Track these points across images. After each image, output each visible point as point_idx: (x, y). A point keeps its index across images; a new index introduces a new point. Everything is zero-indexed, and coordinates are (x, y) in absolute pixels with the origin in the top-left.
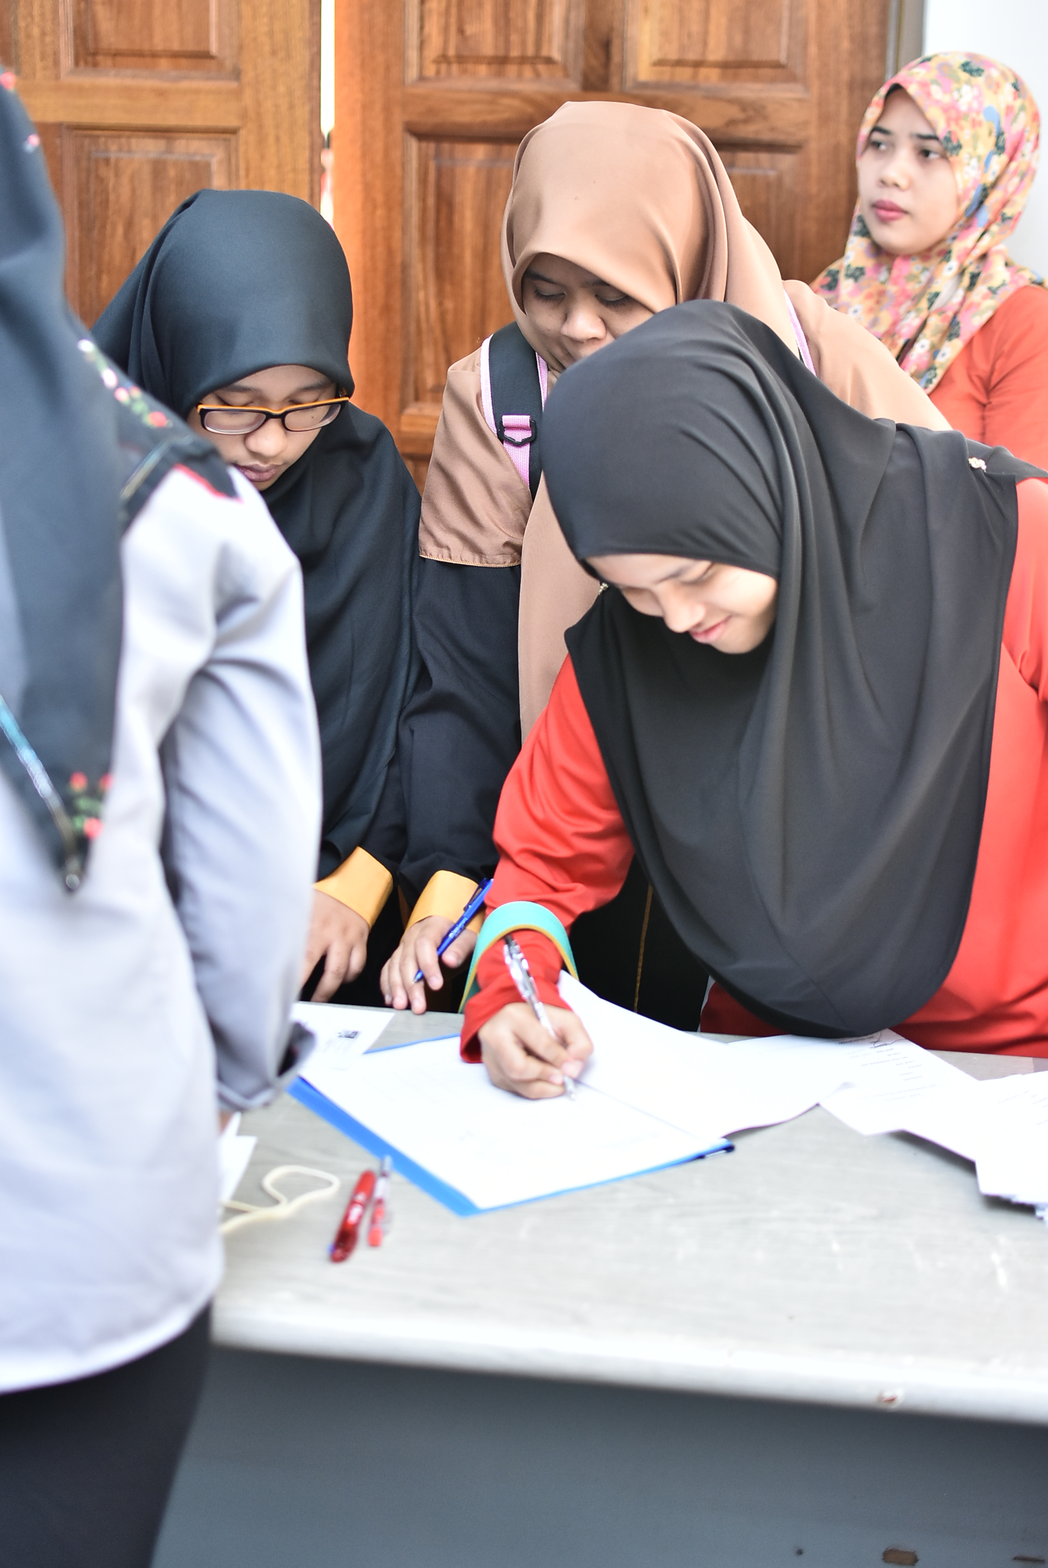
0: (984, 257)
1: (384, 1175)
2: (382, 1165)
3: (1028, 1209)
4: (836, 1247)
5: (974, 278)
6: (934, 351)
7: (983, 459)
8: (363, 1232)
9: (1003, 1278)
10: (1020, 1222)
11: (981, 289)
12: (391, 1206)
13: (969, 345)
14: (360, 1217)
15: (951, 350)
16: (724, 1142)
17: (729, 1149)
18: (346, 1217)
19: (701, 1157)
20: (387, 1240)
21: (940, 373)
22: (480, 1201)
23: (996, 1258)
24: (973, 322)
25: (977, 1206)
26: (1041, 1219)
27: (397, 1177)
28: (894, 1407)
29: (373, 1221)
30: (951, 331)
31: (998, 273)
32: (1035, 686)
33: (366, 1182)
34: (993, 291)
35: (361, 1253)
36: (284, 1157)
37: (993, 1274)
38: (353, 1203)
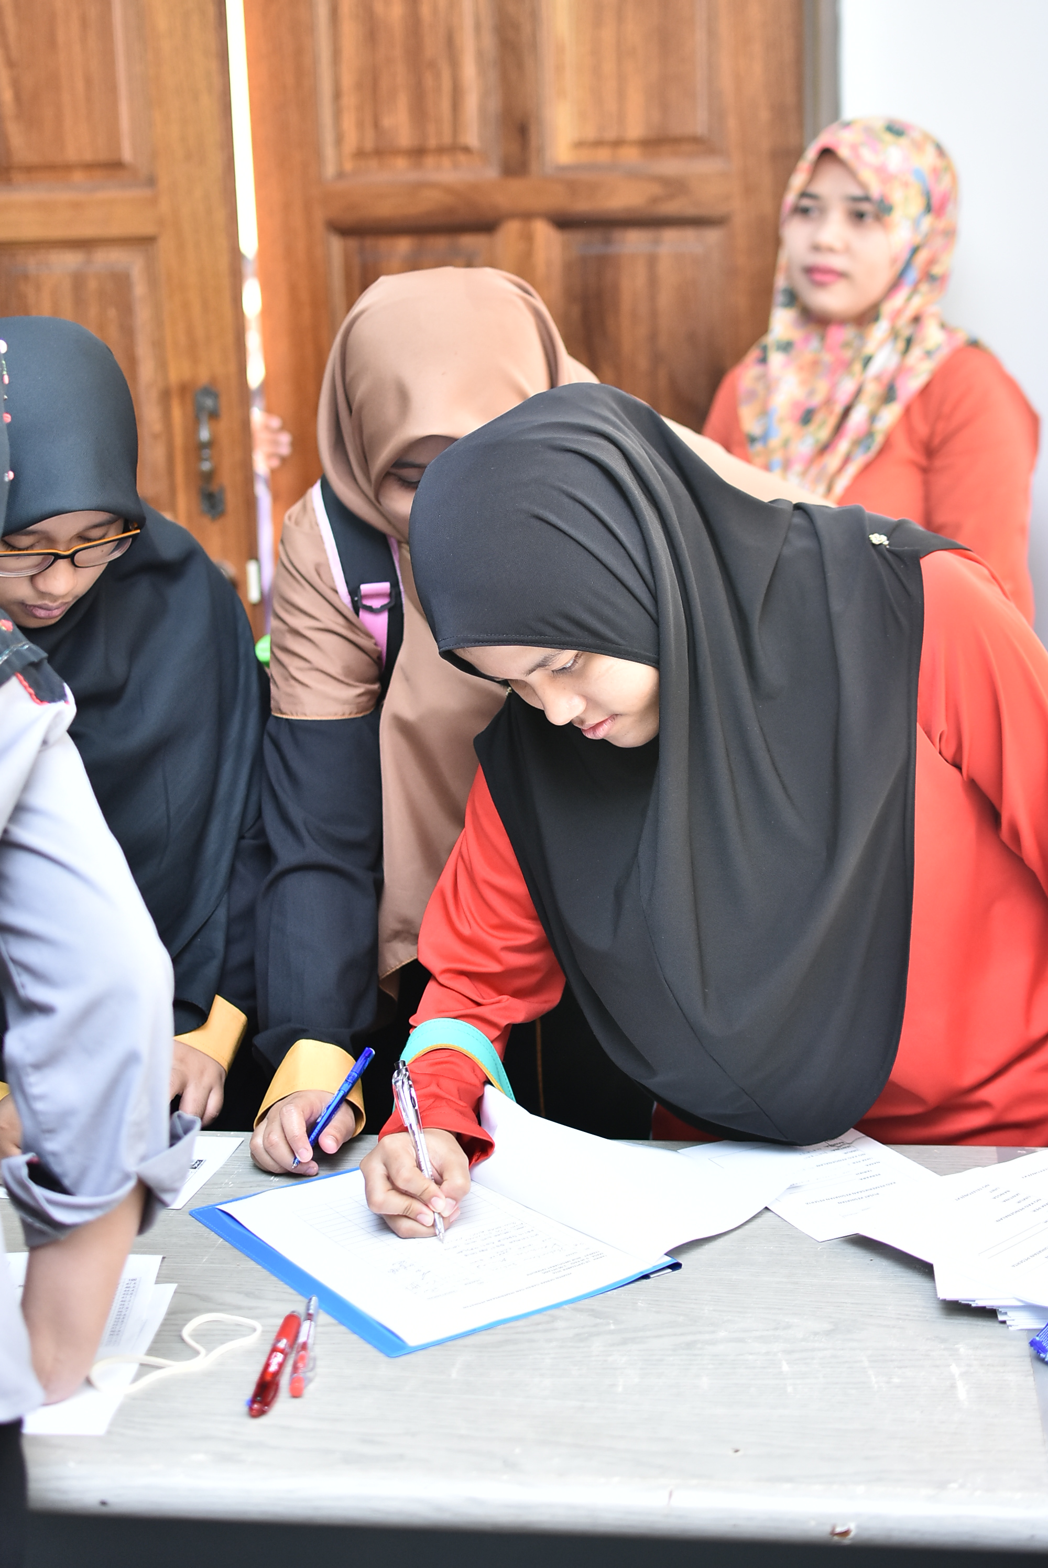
0: (917, 320)
1: (309, 1317)
2: (308, 1308)
3: (989, 1313)
4: (785, 1368)
5: (909, 342)
6: (873, 417)
7: (885, 535)
8: (285, 1381)
9: (962, 1392)
10: (983, 1327)
11: (916, 352)
12: (315, 1351)
13: (908, 411)
14: (281, 1365)
15: (890, 415)
16: (668, 1260)
17: (676, 1266)
18: (267, 1365)
19: (646, 1277)
20: (310, 1390)
21: (879, 439)
22: (412, 1340)
23: (955, 1370)
24: (912, 385)
25: (934, 1312)
26: (1004, 1322)
27: (323, 1318)
28: (847, 1541)
29: (295, 1369)
30: (889, 395)
31: (933, 336)
32: (958, 766)
33: (290, 1326)
34: (928, 354)
35: (283, 1404)
36: (207, 1303)
37: (953, 1387)
38: (274, 1350)
